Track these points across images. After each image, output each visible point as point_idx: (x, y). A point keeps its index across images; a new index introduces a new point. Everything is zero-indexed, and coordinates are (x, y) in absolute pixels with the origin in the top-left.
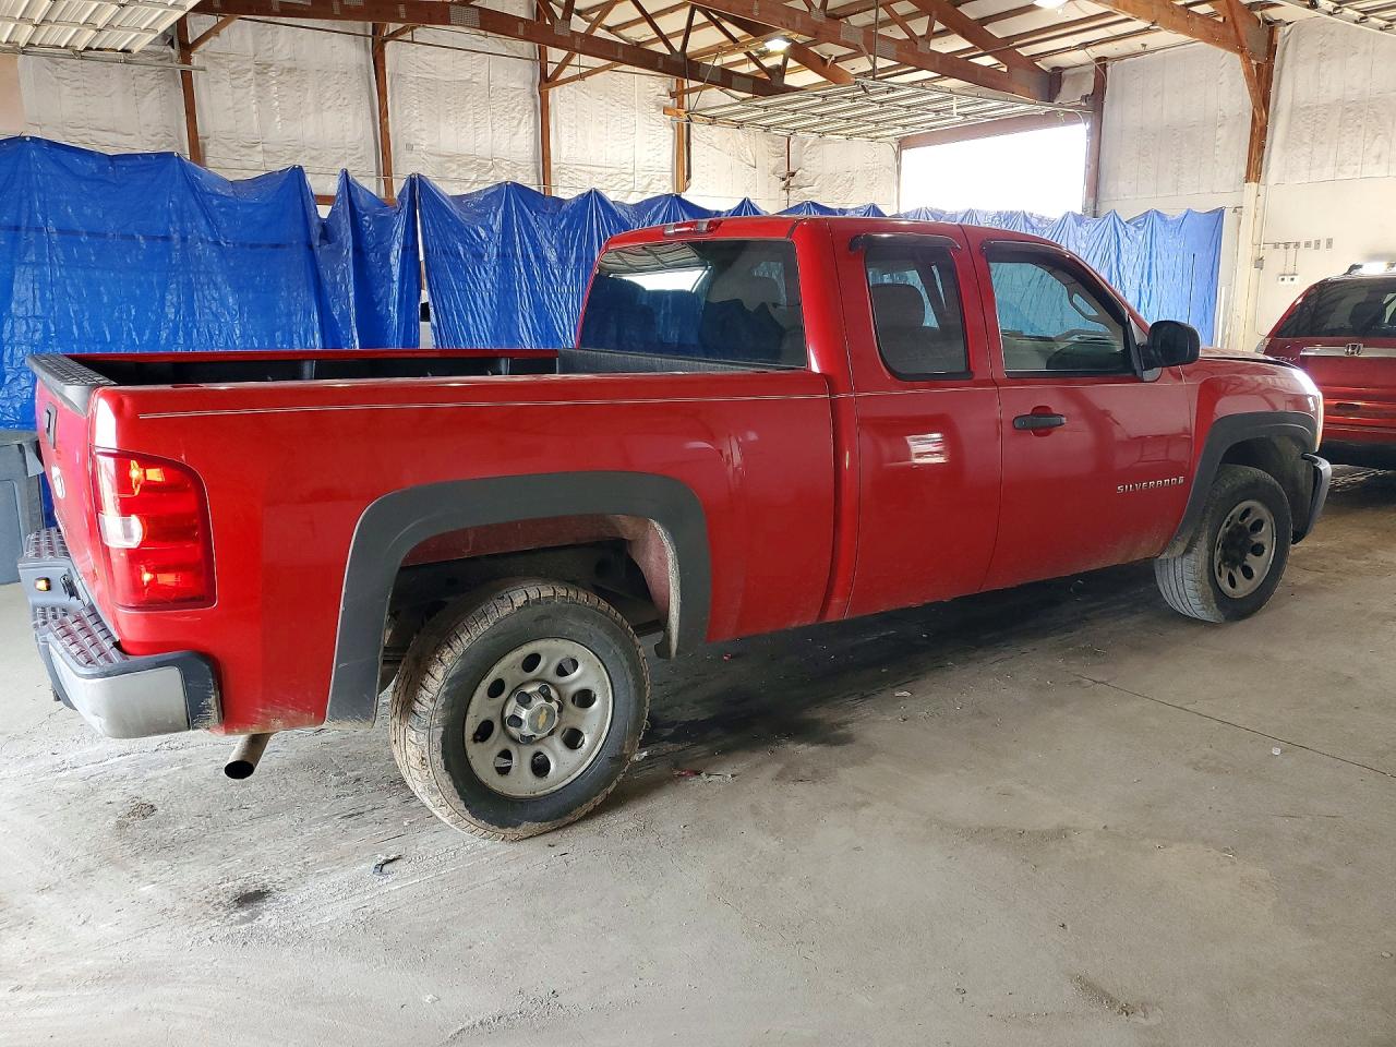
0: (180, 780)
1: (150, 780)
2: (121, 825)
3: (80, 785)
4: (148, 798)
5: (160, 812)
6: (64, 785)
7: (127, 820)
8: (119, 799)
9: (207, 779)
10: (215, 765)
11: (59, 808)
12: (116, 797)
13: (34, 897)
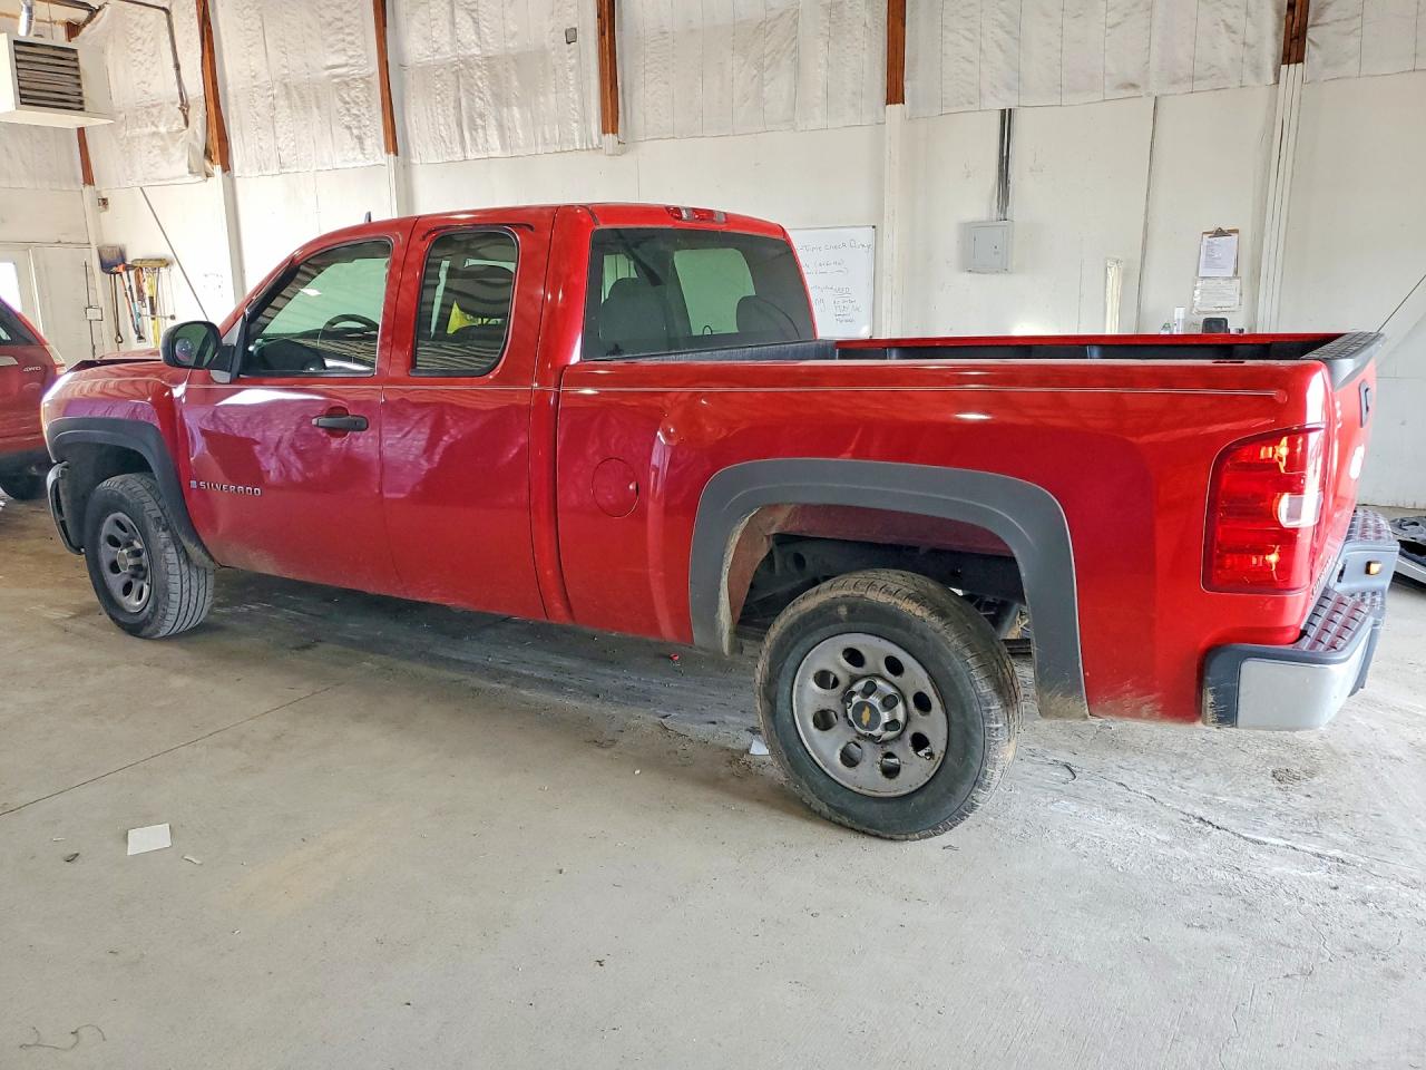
0: (1230, 786)
1: (1256, 800)
2: (1311, 774)
3: (1327, 830)
4: (1271, 784)
5: (1270, 768)
6: (1342, 838)
7: (1303, 775)
8: (1298, 797)
9: (1207, 775)
10: (1185, 784)
11: (1358, 816)
12: (1299, 800)
13: (1405, 758)
